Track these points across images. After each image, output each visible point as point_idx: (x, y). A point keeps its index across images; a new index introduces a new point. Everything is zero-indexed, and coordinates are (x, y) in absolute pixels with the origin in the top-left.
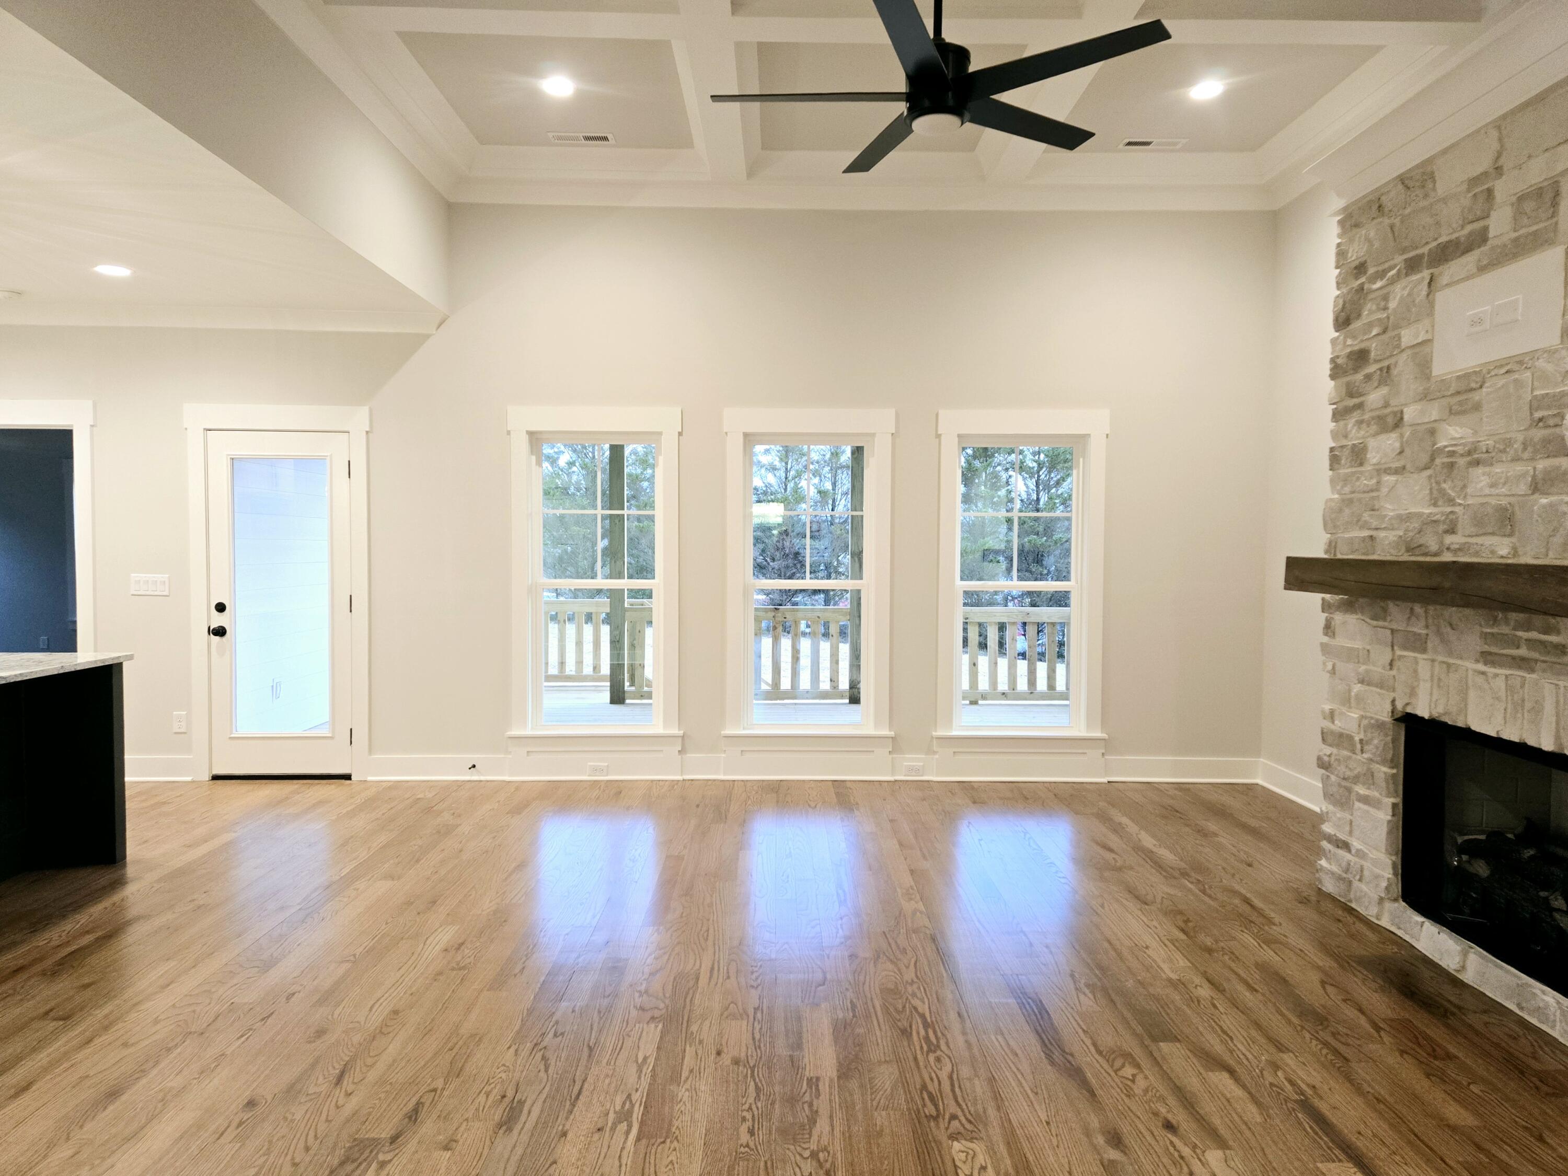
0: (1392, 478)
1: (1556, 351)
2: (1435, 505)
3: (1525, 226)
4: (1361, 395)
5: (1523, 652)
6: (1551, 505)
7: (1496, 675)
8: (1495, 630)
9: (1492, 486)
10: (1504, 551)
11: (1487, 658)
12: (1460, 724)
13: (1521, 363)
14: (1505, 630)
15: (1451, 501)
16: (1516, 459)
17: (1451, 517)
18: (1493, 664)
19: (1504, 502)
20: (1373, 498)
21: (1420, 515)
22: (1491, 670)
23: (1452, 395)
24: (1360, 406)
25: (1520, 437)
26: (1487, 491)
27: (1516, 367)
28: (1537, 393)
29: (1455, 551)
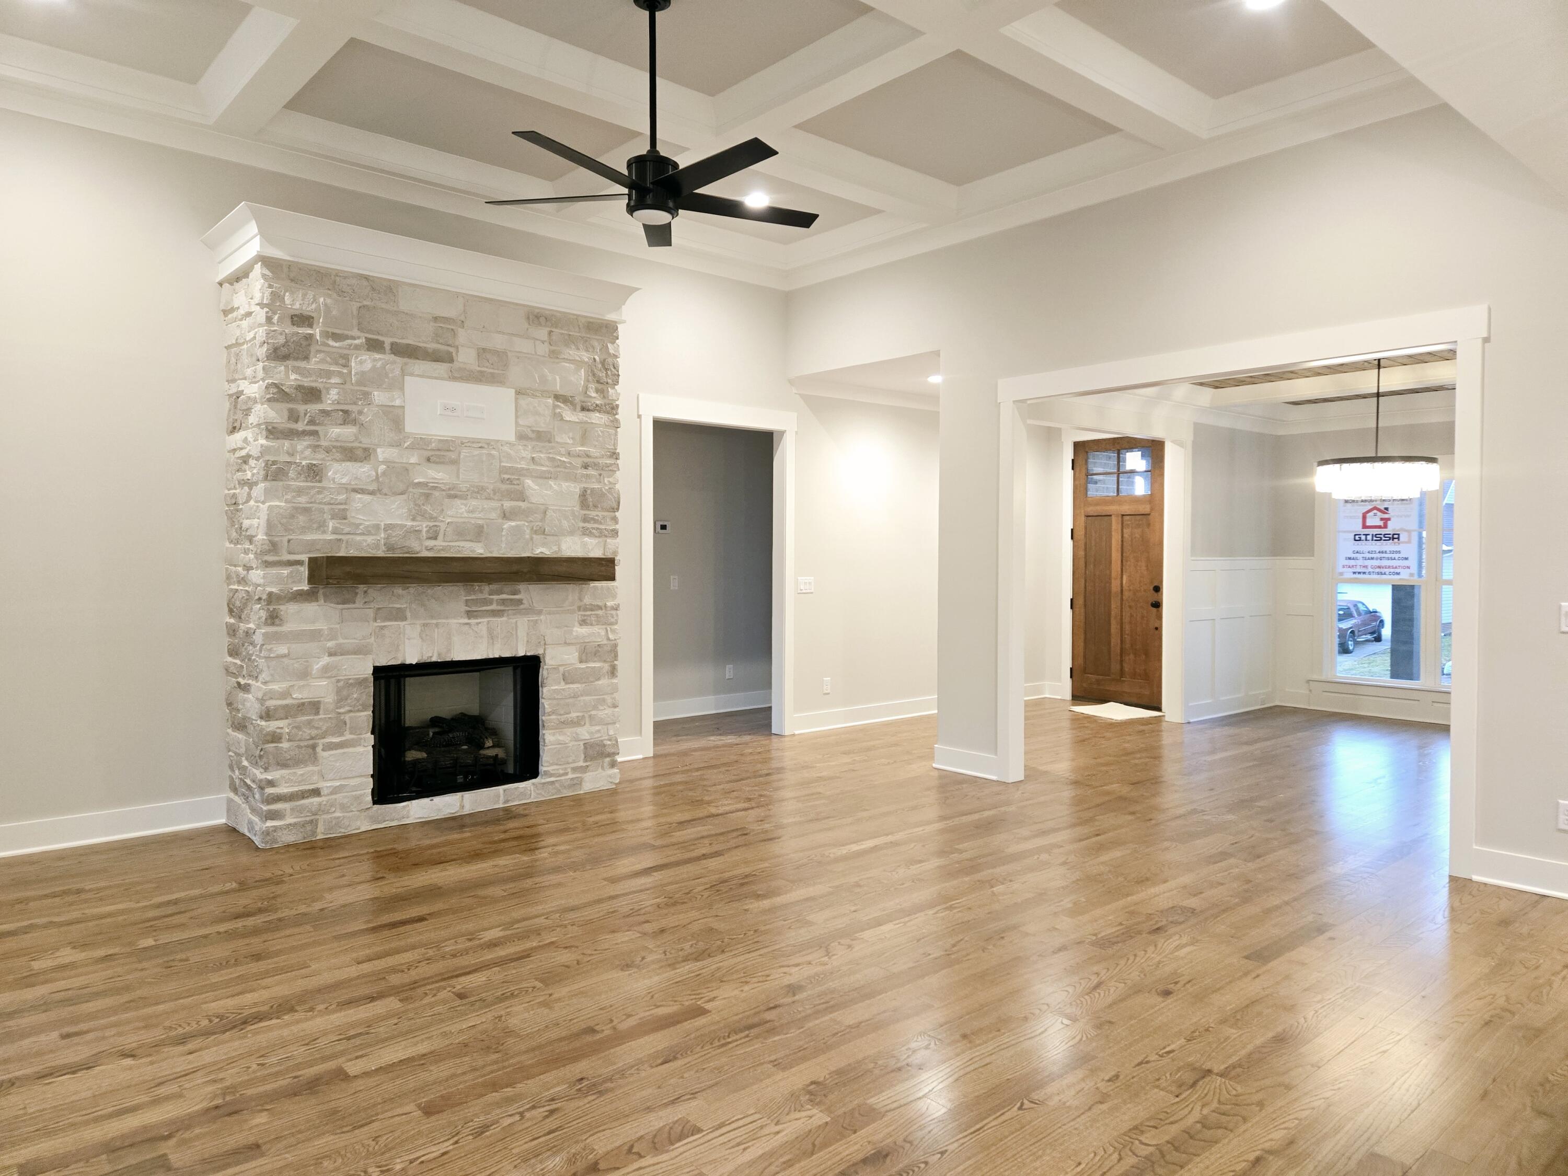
0: (367, 498)
1: (514, 445)
2: (414, 519)
3: (487, 367)
4: (318, 424)
5: (494, 607)
6: (517, 526)
7: (478, 624)
8: (473, 597)
9: (469, 512)
10: (481, 551)
11: (470, 614)
12: (448, 659)
13: (488, 444)
14: (480, 596)
15: (432, 518)
16: (488, 499)
17: (435, 528)
18: (476, 617)
19: (480, 522)
20: (344, 510)
21: (402, 526)
22: (473, 621)
23: (431, 450)
24: (315, 433)
25: (492, 487)
26: (465, 515)
27: (486, 446)
28: (503, 464)
29: (439, 551)
